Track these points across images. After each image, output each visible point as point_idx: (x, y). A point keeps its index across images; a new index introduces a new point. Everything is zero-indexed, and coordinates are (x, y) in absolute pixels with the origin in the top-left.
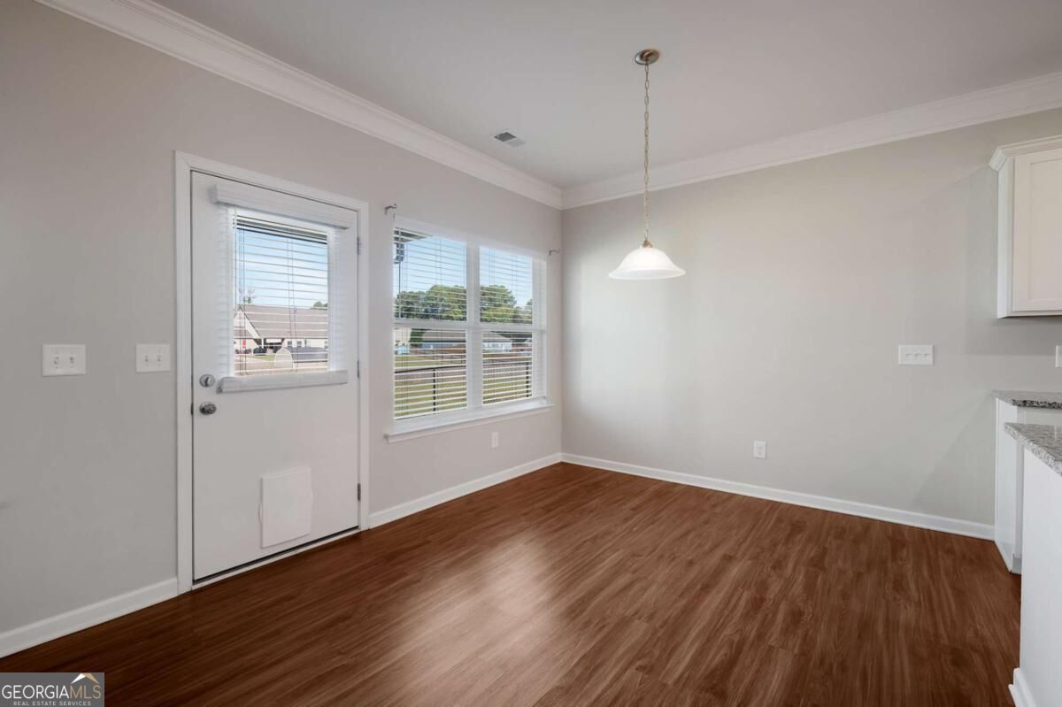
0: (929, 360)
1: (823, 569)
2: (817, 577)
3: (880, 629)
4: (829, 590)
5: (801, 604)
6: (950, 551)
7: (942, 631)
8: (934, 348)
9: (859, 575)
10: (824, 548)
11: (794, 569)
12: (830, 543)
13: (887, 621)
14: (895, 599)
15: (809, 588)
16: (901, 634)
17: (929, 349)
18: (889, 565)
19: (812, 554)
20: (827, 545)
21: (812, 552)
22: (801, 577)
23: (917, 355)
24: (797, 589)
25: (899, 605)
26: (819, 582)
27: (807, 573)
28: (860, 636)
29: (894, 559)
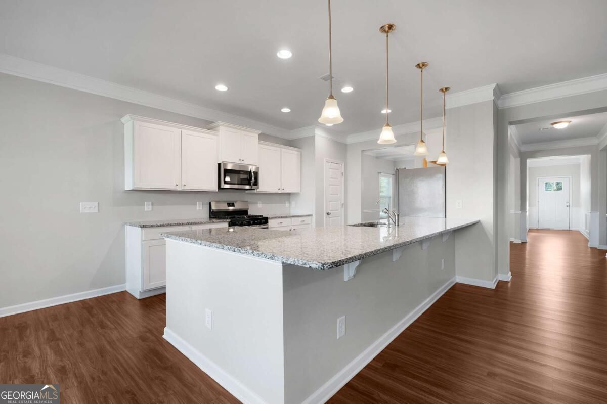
0: (96, 210)
1: (58, 339)
2: (58, 345)
3: (108, 347)
4: (71, 347)
5: (60, 363)
6: (113, 302)
7: (131, 333)
8: (98, 203)
9: (81, 332)
10: (50, 329)
11: (40, 349)
12: (52, 325)
13: (109, 343)
14: (106, 332)
15: (58, 352)
16: (118, 343)
17: (96, 204)
18: (92, 319)
19: (46, 336)
20: (51, 327)
21: (44, 335)
22: (49, 350)
23: (90, 208)
24: (51, 357)
25: (109, 334)
26: (61, 347)
27: (50, 347)
28: (102, 356)
29: (92, 316)
